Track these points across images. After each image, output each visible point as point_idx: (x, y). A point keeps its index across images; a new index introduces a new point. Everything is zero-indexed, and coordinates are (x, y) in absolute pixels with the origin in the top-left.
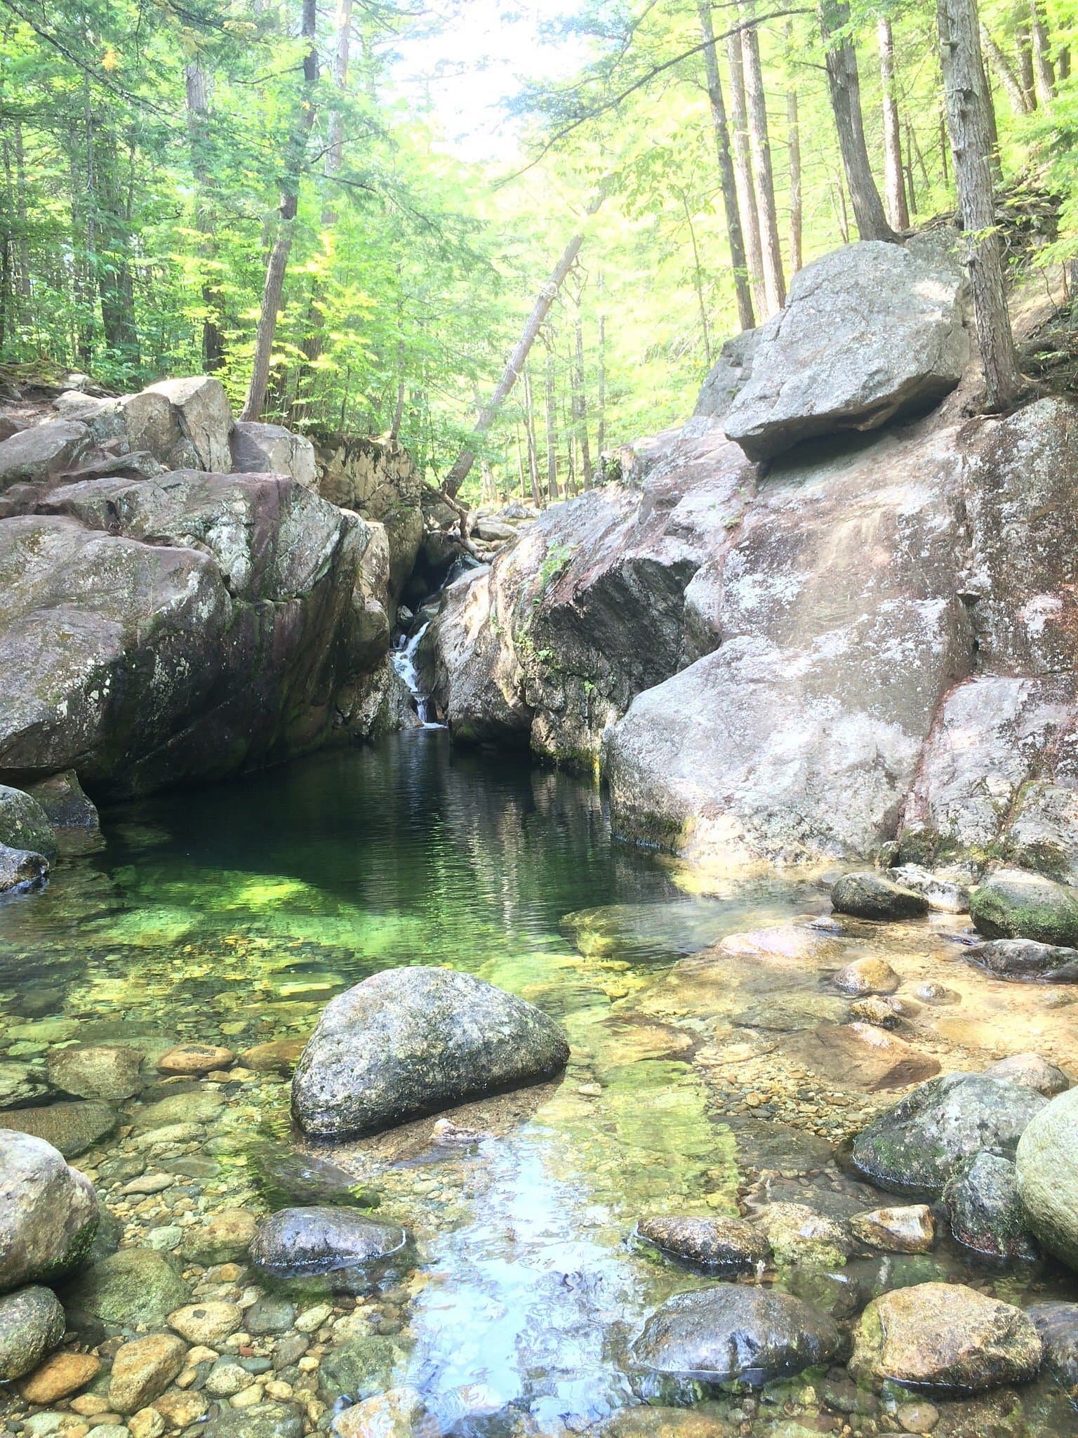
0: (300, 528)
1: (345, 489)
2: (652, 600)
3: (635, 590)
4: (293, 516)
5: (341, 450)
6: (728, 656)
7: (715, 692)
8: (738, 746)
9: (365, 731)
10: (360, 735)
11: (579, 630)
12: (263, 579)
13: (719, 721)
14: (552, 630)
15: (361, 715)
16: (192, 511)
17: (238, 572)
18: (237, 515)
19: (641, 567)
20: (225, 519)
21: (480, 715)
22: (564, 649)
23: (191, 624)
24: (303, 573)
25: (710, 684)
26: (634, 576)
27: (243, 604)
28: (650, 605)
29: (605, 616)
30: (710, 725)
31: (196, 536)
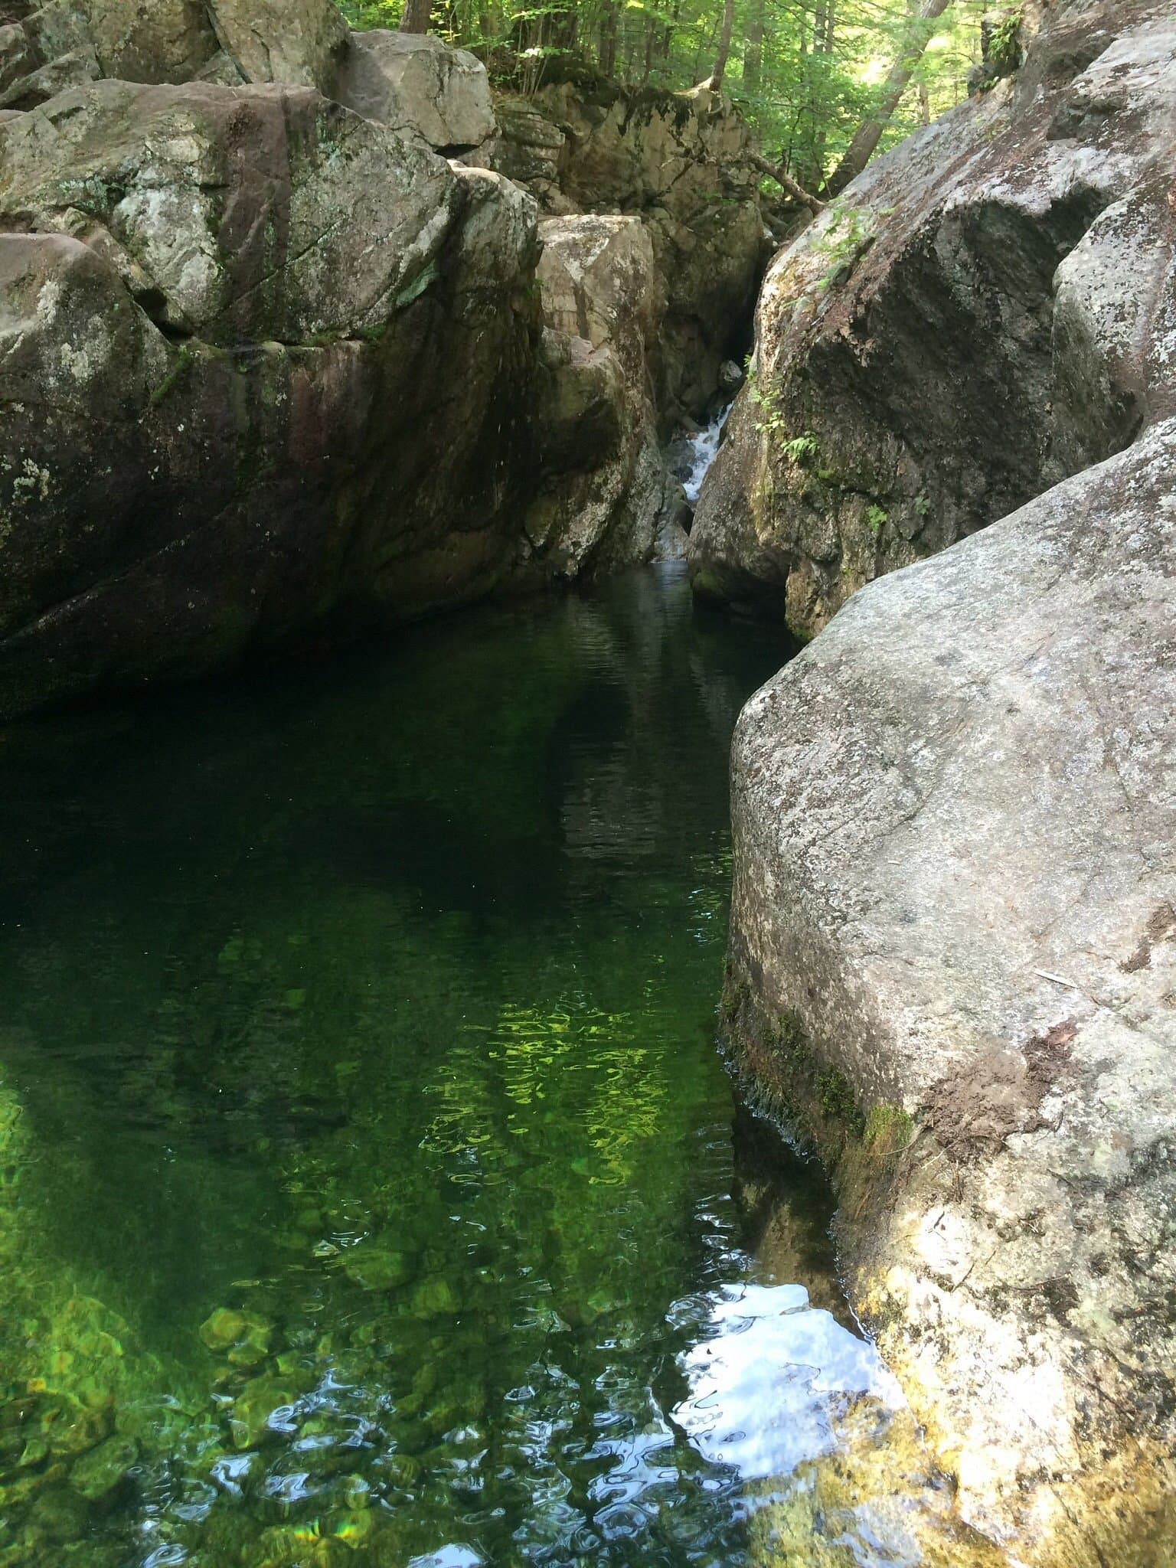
0: (344, 198)
1: (625, 173)
2: (1005, 312)
3: (964, 291)
4: (325, 172)
5: (619, 108)
6: (1152, 470)
7: (1090, 591)
8: (1131, 805)
9: (571, 568)
10: (562, 577)
11: (862, 393)
12: (258, 302)
13: (1079, 704)
14: (815, 393)
15: (566, 542)
16: (85, 161)
17: (191, 285)
18: (179, 165)
19: (978, 227)
20: (150, 174)
21: (722, 555)
22: (836, 436)
23: (41, 390)
24: (361, 290)
25: (1081, 563)
26: (964, 255)
27: (203, 351)
28: (998, 326)
29: (909, 360)
30: (1050, 714)
31: (89, 211)
